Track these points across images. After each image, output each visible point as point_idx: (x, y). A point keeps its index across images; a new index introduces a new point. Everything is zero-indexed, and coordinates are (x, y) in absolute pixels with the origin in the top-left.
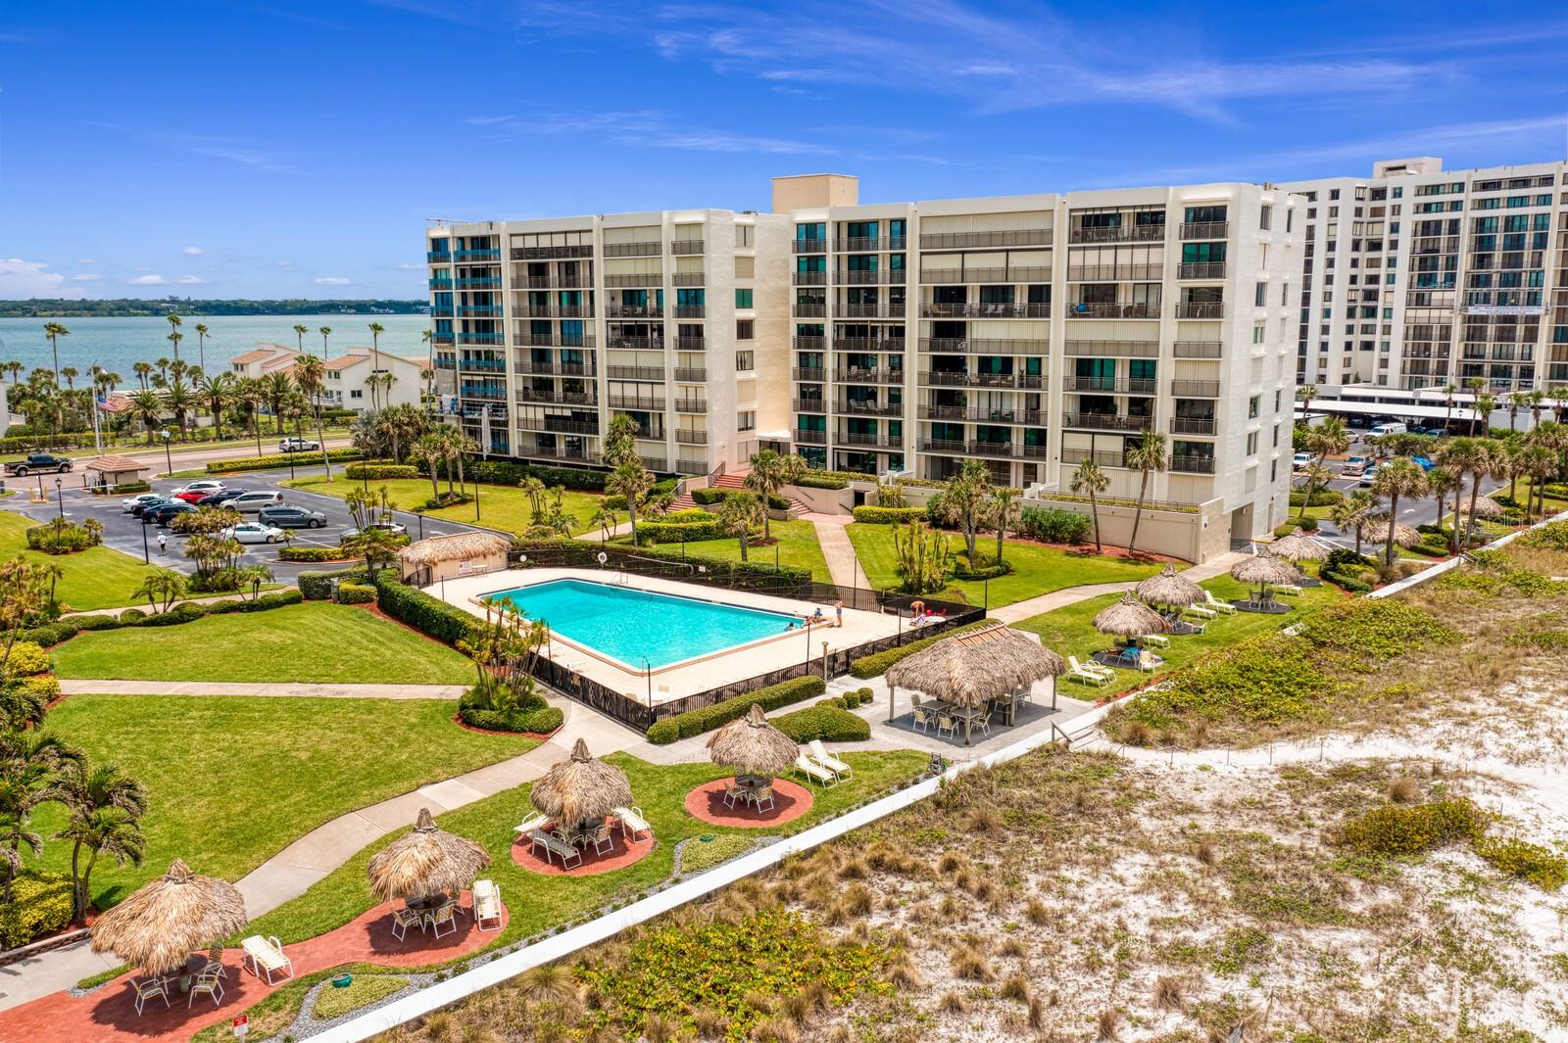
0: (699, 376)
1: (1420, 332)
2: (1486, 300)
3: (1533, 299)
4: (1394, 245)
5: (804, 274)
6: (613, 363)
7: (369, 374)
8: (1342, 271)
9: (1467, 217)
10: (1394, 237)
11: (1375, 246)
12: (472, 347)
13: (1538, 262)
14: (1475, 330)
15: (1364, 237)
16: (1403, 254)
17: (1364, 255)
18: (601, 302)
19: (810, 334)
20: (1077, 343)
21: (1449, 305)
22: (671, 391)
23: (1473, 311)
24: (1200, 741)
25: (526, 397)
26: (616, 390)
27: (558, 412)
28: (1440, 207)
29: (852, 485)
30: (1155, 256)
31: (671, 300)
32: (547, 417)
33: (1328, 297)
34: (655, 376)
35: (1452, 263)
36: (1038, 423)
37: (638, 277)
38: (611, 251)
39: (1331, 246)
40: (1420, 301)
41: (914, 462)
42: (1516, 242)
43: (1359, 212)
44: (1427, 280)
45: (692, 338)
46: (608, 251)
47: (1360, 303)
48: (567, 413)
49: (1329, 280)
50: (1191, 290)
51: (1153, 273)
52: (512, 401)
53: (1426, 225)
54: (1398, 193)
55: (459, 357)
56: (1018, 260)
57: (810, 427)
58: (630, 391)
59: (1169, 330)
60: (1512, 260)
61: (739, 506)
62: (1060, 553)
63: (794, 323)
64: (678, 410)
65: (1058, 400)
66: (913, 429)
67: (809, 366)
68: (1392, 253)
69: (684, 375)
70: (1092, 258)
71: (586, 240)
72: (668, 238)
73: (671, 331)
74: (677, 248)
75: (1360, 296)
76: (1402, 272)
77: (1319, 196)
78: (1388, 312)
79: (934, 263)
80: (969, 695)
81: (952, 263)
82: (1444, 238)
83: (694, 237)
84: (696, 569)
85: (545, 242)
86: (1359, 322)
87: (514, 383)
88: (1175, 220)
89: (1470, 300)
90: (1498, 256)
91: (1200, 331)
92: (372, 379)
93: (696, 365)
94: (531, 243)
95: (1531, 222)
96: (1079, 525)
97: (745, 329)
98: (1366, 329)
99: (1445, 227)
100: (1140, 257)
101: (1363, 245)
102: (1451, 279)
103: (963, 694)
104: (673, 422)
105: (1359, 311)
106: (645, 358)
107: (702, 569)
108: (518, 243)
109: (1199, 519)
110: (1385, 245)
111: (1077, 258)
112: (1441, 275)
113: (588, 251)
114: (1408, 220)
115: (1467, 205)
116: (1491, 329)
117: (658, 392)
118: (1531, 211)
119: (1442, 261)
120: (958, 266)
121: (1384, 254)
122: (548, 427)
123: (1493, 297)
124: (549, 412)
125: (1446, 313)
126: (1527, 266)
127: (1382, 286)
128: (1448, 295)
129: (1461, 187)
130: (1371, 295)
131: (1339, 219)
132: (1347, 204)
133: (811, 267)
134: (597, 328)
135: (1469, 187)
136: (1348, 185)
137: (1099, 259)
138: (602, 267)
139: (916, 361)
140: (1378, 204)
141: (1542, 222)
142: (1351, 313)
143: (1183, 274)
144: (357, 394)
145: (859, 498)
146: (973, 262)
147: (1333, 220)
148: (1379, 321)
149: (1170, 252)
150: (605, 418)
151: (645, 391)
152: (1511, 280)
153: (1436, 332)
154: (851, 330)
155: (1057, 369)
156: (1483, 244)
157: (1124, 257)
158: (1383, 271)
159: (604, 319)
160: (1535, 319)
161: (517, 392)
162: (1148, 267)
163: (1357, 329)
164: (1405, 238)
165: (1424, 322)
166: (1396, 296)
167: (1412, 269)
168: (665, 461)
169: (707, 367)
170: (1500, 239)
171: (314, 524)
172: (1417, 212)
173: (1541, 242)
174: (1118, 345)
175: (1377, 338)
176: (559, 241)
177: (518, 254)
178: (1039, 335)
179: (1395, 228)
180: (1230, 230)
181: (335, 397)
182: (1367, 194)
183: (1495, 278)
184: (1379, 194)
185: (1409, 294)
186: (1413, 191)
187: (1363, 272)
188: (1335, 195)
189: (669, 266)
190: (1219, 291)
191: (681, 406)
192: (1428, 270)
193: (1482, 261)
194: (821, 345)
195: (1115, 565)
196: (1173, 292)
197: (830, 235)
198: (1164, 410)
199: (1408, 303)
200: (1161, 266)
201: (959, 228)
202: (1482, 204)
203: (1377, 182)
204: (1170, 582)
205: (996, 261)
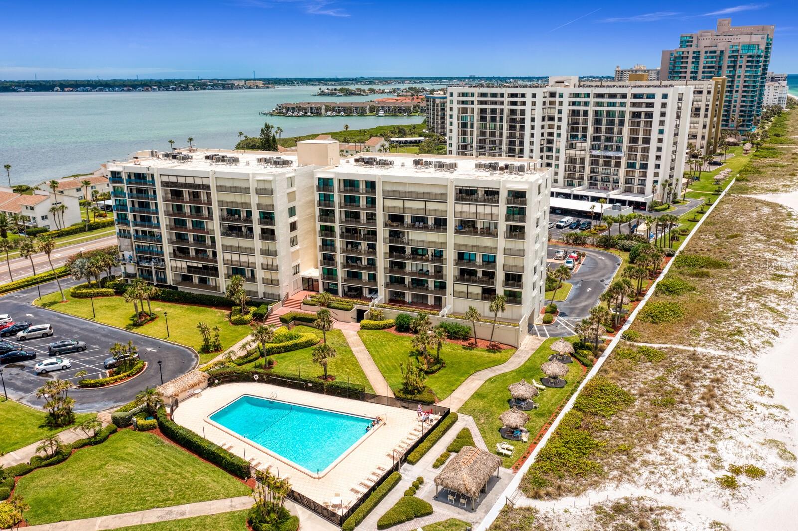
0: (275, 254)
1: (572, 160)
2: (599, 148)
3: (619, 149)
4: (560, 119)
5: (322, 202)
6: (225, 243)
7: (51, 207)
8: (537, 131)
9: (591, 109)
10: (560, 115)
11: (551, 118)
12: (140, 229)
13: (620, 132)
14: (594, 162)
15: (546, 114)
16: (564, 124)
17: (547, 123)
18: (216, 213)
19: (327, 231)
20: (460, 245)
21: (584, 149)
22: (258, 260)
23: (594, 152)
24: (560, 491)
25: (175, 256)
26: (228, 256)
27: (194, 265)
28: (579, 104)
29: (356, 307)
30: (495, 210)
31: (256, 216)
32: (188, 266)
33: (532, 143)
34: (250, 252)
35: (585, 129)
36: (442, 279)
37: (237, 203)
38: (220, 189)
39: (533, 120)
40: (571, 146)
41: (382, 294)
42: (611, 122)
43: (544, 103)
44: (574, 137)
45: (269, 235)
46: (219, 189)
47: (545, 145)
48: (201, 266)
49: (532, 135)
50: (511, 226)
51: (494, 218)
52: (167, 257)
53: (573, 111)
54: (561, 96)
55: (132, 233)
56: (431, 206)
57: (329, 274)
58: (236, 257)
59: (501, 243)
60: (609, 130)
61: (323, 351)
62: (460, 347)
63: (318, 225)
64: (263, 269)
65: (451, 270)
66: (381, 277)
67: (327, 245)
68: (559, 123)
69: (264, 252)
70: (466, 208)
71: (206, 182)
72: (253, 186)
73: (257, 230)
74: (259, 192)
75: (545, 142)
76: (564, 132)
77: (527, 96)
78: (558, 151)
79: (389, 203)
80: (474, 492)
81: (399, 204)
82: (581, 118)
83: (267, 187)
84: (307, 384)
85: (181, 180)
86: (545, 153)
87: (167, 249)
88: (503, 196)
89: (593, 147)
90: (604, 128)
91: (514, 244)
92: (54, 209)
93: (271, 248)
94: (173, 180)
95: (617, 114)
96: (467, 332)
97: (293, 227)
98: (548, 157)
99: (581, 113)
100: (488, 210)
101: (546, 118)
102: (584, 136)
103: (472, 492)
104: (260, 274)
105: (545, 149)
106: (244, 243)
107: (310, 385)
108: (165, 179)
109: (519, 329)
110: (556, 119)
111: (459, 208)
112: (580, 135)
113: (208, 187)
114: (566, 108)
115: (591, 104)
116: (601, 161)
117: (252, 259)
118: (618, 109)
119: (580, 129)
120: (402, 206)
121: (556, 123)
122: (189, 271)
123: (602, 146)
124: (189, 264)
125: (582, 152)
126: (616, 134)
127: (555, 138)
128: (584, 144)
129: (588, 95)
130: (550, 142)
131: (536, 107)
132: (539, 100)
133: (326, 200)
134: (215, 226)
135: (592, 96)
136: (539, 91)
137: (469, 209)
138: (215, 197)
139: (382, 247)
140: (552, 99)
141: (622, 114)
142: (542, 150)
143: (508, 219)
144: (44, 218)
145: (360, 315)
146: (409, 204)
147: (533, 107)
148: (554, 154)
149: (501, 210)
150: (222, 270)
151: (244, 258)
152: (609, 139)
153: (578, 161)
154: (348, 230)
155: (450, 256)
156: (597, 122)
157: (481, 209)
158: (555, 131)
159: (219, 222)
160: (620, 158)
161: (170, 253)
162: (492, 215)
163: (544, 157)
164: (565, 116)
165: (573, 156)
166: (561, 143)
167: (567, 131)
168: (257, 292)
169: (277, 249)
170: (604, 120)
171: (80, 349)
172: (569, 105)
173: (622, 123)
174: (478, 247)
175: (553, 161)
176: (190, 181)
177: (165, 184)
178: (441, 240)
179: (560, 112)
180: (528, 202)
181: (32, 221)
182: (548, 95)
183: (603, 138)
184: (552, 95)
185: (567, 142)
186: (568, 95)
187: (546, 130)
188: (534, 96)
189: (254, 200)
190: (523, 227)
191: (265, 267)
192: (575, 132)
193: (597, 130)
194: (333, 236)
195: (486, 354)
196: (503, 226)
197: (336, 185)
198: (500, 276)
199: (566, 147)
200: (498, 215)
201: (401, 189)
202: (597, 104)
203: (552, 90)
204: (523, 388)
205: (420, 205)
